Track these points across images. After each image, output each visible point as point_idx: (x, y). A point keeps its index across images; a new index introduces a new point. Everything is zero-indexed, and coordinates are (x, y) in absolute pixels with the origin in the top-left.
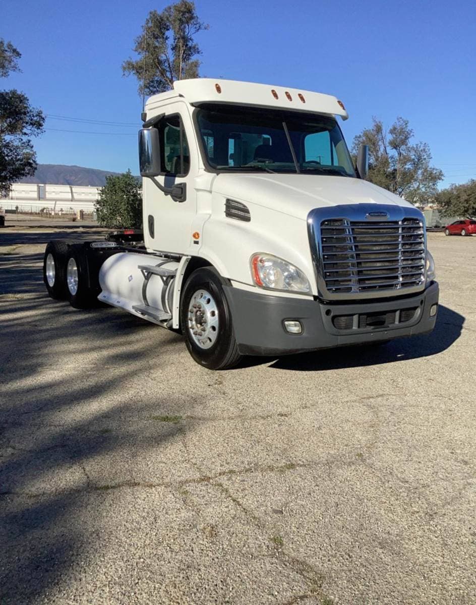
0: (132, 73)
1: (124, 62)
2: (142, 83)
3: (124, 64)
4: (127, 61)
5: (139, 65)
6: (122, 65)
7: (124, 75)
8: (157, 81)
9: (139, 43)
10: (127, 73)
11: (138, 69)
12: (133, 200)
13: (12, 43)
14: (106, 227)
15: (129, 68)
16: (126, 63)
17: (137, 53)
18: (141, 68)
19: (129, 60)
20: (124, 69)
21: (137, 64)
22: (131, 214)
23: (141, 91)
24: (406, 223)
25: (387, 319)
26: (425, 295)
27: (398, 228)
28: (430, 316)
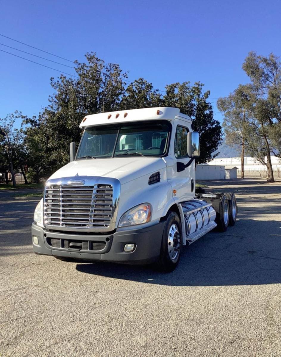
24: (101, 187)
25: (83, 245)
26: (113, 235)
27: (93, 190)
28: (124, 251)
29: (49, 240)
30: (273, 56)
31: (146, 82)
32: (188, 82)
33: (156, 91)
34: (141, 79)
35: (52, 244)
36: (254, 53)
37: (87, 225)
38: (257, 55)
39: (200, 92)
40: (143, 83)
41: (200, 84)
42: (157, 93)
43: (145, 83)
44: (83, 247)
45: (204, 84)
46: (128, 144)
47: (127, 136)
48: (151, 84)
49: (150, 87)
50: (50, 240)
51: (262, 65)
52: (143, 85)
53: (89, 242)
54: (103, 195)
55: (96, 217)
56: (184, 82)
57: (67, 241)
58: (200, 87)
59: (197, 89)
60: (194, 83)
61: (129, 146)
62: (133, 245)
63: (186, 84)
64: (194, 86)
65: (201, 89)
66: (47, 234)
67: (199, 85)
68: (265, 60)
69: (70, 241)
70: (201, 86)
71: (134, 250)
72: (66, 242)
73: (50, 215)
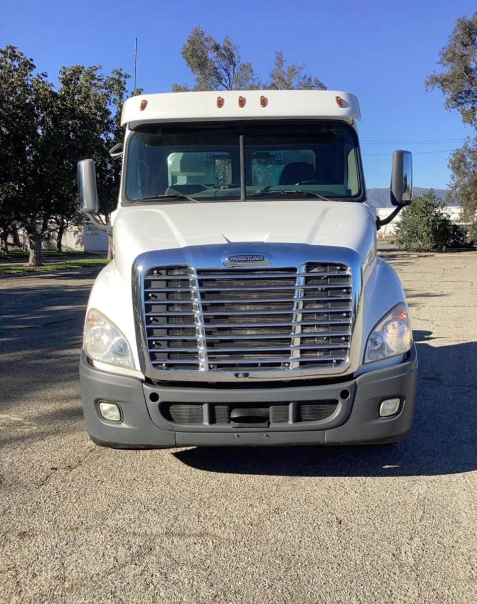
0: (436, 87)
1: (427, 77)
2: (448, 96)
3: (428, 79)
4: (431, 75)
5: (444, 77)
6: (425, 80)
7: (427, 90)
8: (465, 91)
9: (444, 55)
10: (429, 88)
11: (444, 82)
12: (433, 221)
13: (318, 78)
14: (404, 250)
15: (432, 82)
16: (429, 78)
17: (441, 65)
18: (445, 80)
19: (433, 74)
20: (428, 84)
21: (441, 77)
22: (431, 235)
23: (447, 104)
24: (315, 270)
25: (271, 414)
26: (356, 382)
27: (295, 278)
28: (380, 416)
29: (165, 409)
30: (229, 43)
31: (22, 54)
32: (97, 67)
33: (42, 76)
34: (12, 48)
35: (173, 417)
36: (202, 32)
37: (284, 363)
38: (206, 35)
39: (124, 89)
40: (15, 56)
41: (123, 72)
42: (44, 79)
43: (19, 57)
44: (271, 417)
45: (130, 75)
46: (186, 173)
47: (183, 155)
48: (32, 60)
49: (29, 65)
50: (169, 409)
51: (212, 55)
52: (14, 60)
53: (293, 405)
54: (317, 289)
55: (307, 341)
56: (91, 66)
57: (226, 407)
58: (122, 79)
59: (119, 82)
60: (112, 71)
61: (189, 178)
62: (397, 401)
63: (94, 70)
64: (111, 76)
65: (125, 84)
66: (159, 395)
67: (121, 75)
68: (217, 48)
69: (232, 406)
70: (126, 77)
71: (400, 412)
72: (220, 411)
73: (164, 344)
